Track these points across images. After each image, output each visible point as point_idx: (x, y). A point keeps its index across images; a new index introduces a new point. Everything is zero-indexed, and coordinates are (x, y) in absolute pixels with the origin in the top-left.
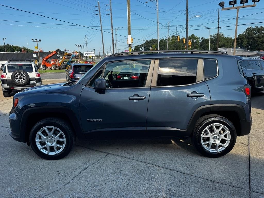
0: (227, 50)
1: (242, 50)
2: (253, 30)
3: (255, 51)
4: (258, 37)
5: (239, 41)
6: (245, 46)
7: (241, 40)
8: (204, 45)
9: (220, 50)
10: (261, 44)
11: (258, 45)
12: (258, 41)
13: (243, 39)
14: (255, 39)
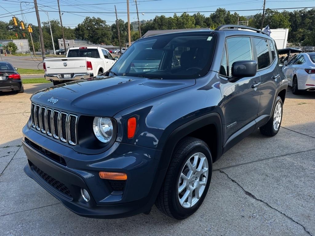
0: (69, 42)
1: (85, 43)
2: (91, 20)
3: (97, 44)
4: (97, 29)
5: (80, 32)
6: (87, 38)
7: (82, 32)
8: (35, 34)
9: (61, 42)
10: (102, 37)
11: (99, 38)
12: (98, 34)
13: (84, 30)
14: (95, 31)
